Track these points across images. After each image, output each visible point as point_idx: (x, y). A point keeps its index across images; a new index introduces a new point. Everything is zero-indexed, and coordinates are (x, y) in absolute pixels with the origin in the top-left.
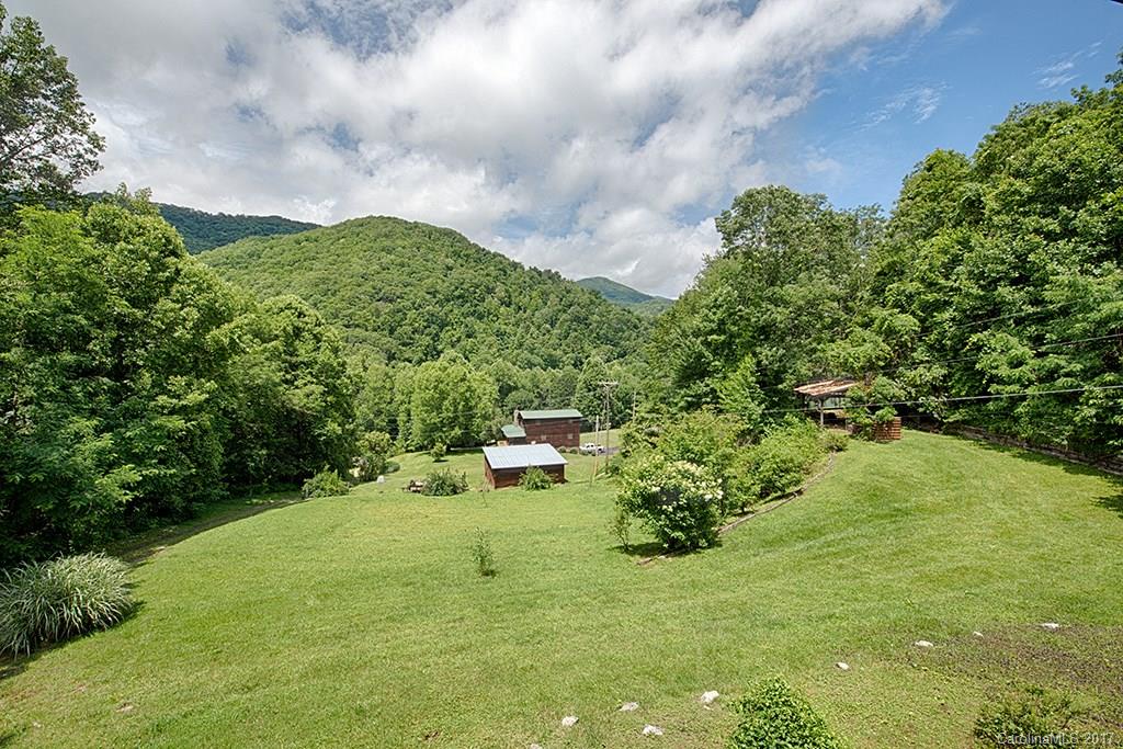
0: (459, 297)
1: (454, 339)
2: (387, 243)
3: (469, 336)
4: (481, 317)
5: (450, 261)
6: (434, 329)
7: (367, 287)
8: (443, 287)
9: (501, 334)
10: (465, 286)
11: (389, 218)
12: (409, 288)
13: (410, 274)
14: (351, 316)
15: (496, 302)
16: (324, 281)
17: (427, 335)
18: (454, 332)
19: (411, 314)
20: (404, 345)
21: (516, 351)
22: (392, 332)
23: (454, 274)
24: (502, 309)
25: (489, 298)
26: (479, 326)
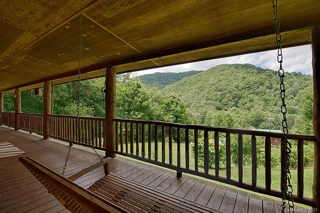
0: (248, 88)
1: (244, 103)
2: (222, 73)
3: (251, 101)
4: (257, 94)
5: (245, 75)
6: (236, 99)
7: (214, 87)
8: (241, 85)
9: (266, 100)
10: (251, 83)
11: (224, 65)
12: (228, 86)
13: (228, 82)
14: (207, 97)
15: (264, 88)
16: (201, 87)
17: (233, 101)
18: (244, 100)
19: (228, 95)
20: (225, 105)
21: (273, 106)
22: (220, 101)
23: (247, 80)
24: (268, 90)
25: (261, 87)
26: (256, 97)
